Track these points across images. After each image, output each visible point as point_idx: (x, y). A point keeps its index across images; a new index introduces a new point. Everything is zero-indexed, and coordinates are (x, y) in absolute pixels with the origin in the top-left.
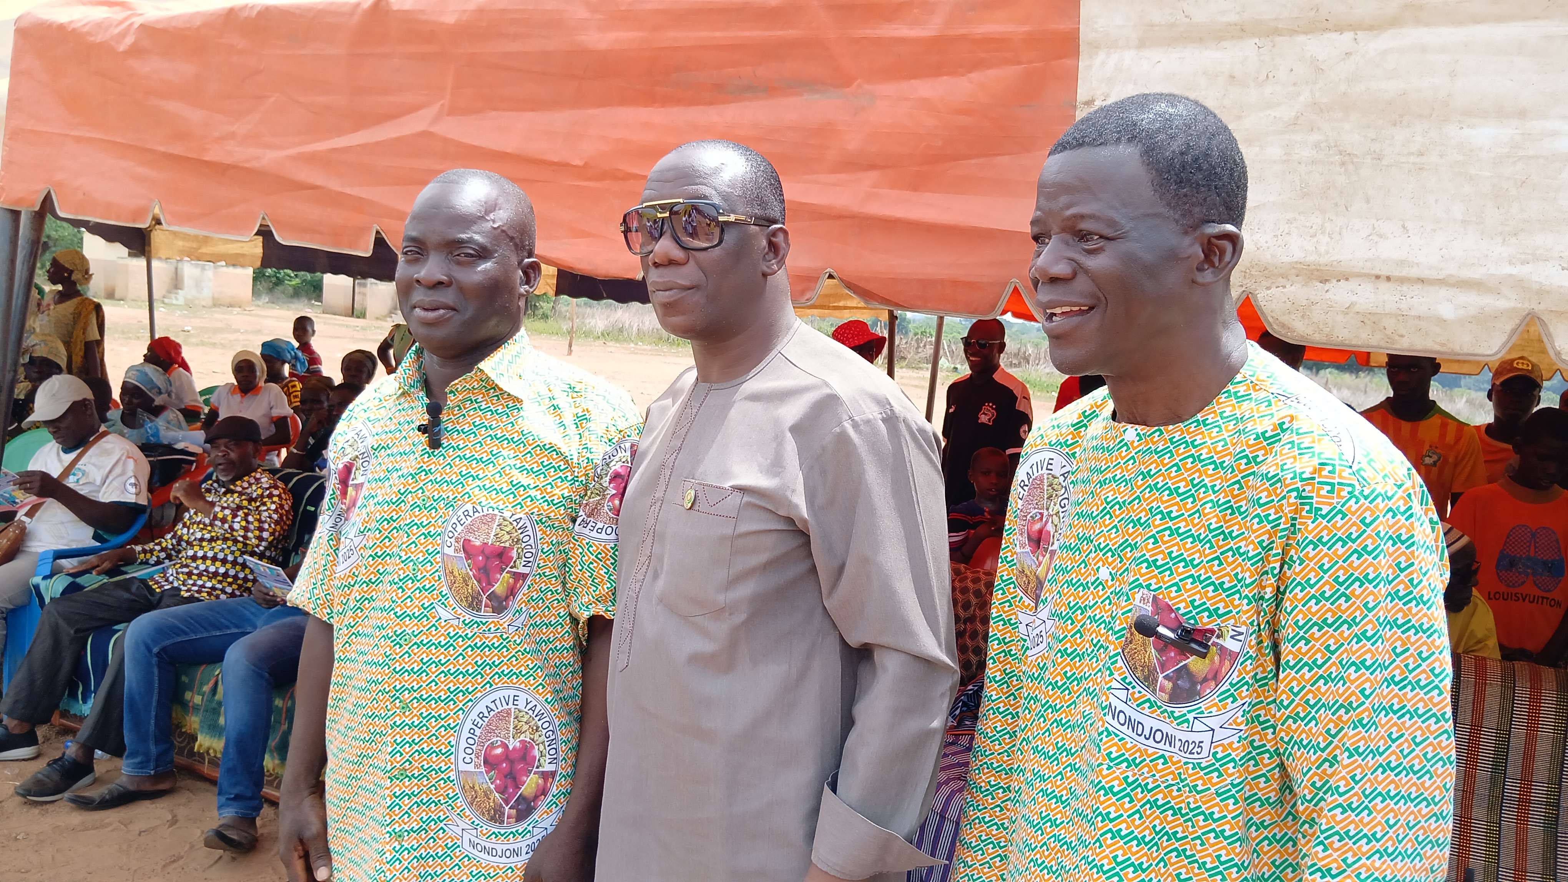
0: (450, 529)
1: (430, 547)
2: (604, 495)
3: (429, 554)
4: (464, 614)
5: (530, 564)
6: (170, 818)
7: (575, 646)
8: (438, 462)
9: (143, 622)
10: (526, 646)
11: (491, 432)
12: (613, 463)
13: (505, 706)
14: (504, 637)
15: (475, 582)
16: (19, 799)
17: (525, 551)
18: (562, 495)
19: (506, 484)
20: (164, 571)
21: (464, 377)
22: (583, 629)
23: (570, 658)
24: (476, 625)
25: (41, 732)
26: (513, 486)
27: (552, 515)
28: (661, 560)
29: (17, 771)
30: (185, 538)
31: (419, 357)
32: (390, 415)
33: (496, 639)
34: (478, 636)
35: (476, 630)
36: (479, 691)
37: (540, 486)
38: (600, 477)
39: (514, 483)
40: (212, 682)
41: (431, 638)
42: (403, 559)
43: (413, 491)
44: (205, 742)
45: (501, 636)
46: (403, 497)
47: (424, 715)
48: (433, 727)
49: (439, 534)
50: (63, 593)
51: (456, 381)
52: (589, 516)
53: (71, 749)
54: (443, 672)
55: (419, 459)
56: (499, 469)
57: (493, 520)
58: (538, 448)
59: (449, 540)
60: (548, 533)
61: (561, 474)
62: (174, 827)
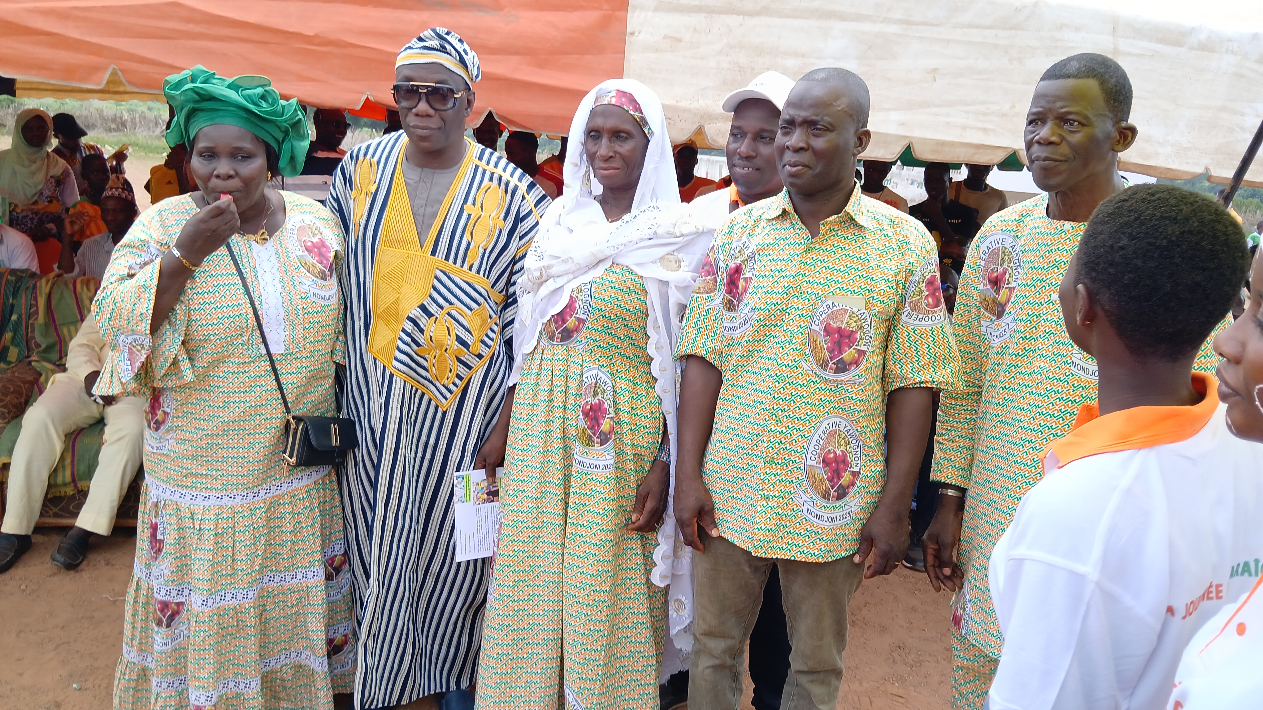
2: (922, 296)
15: (827, 352)
48: (794, 435)
52: (912, 311)
57: (846, 313)
59: (816, 321)
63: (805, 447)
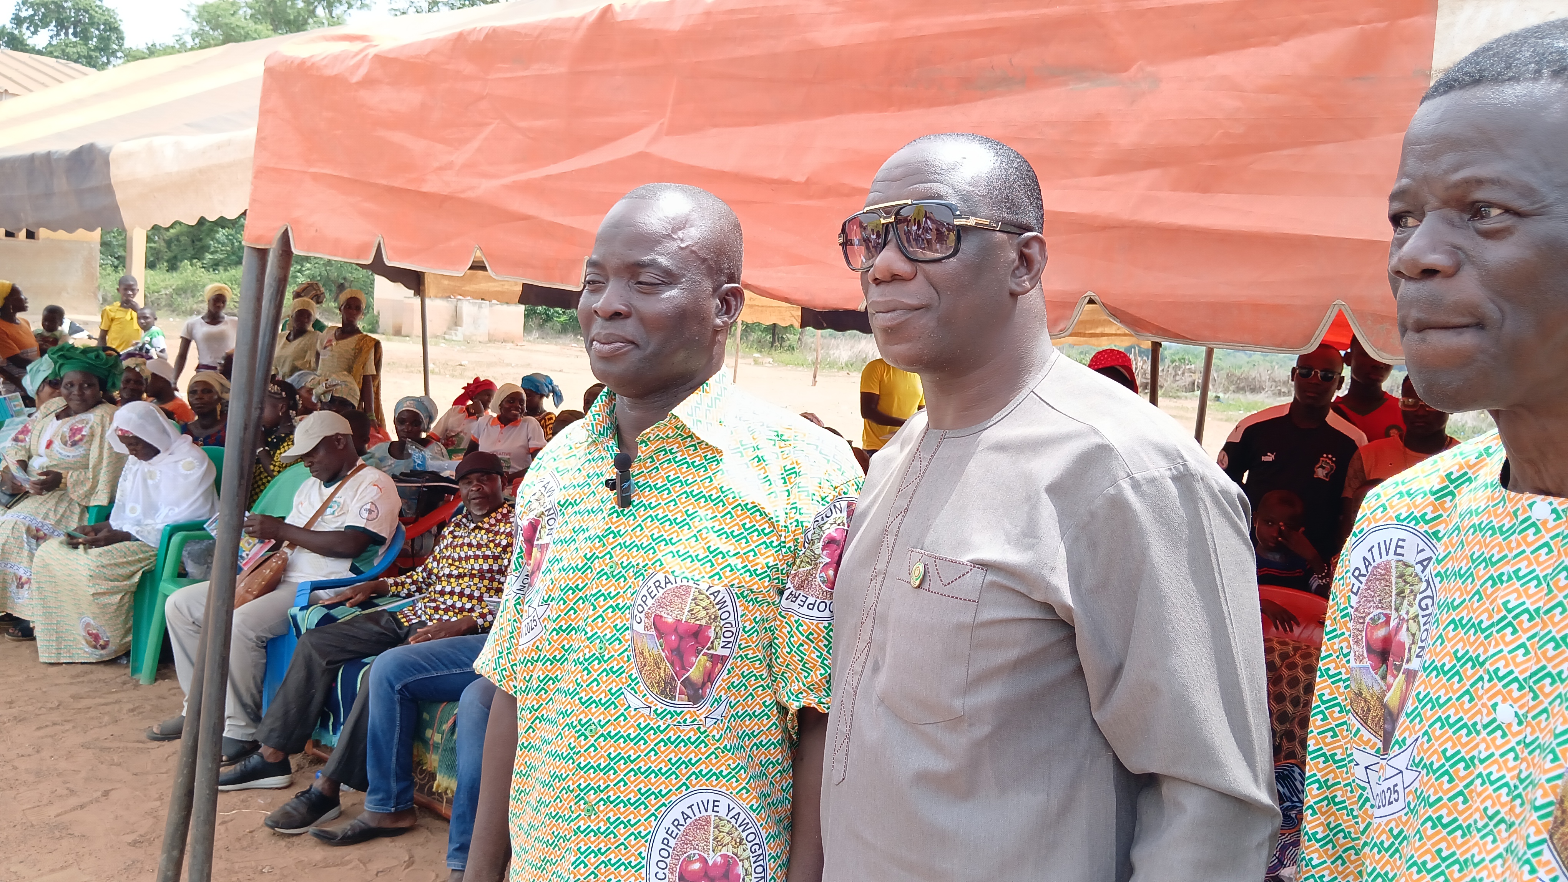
0: (639, 602)
1: (618, 622)
2: (816, 564)
3: (618, 631)
4: (656, 702)
5: (730, 645)
6: (407, 858)
7: (783, 740)
8: (625, 523)
9: (390, 655)
10: (726, 742)
11: (687, 489)
12: (827, 526)
13: (704, 813)
14: (702, 730)
15: (668, 664)
16: (268, 830)
17: (724, 630)
18: (767, 564)
19: (702, 550)
20: (414, 604)
21: (656, 425)
22: (793, 721)
23: (777, 755)
24: (669, 716)
25: (294, 761)
26: (711, 553)
27: (755, 587)
28: (882, 648)
29: (269, 800)
30: (435, 571)
31: (610, 401)
32: (579, 466)
33: (692, 733)
34: (672, 729)
35: (670, 721)
36: (674, 794)
37: (742, 553)
38: (812, 542)
39: (711, 549)
40: (451, 721)
41: (619, 729)
42: (589, 635)
43: (600, 556)
44: (444, 782)
45: (699, 729)
46: (589, 563)
47: (611, 820)
48: (622, 835)
49: (628, 608)
50: (317, 625)
51: (648, 430)
52: (798, 589)
53: (317, 781)
54: (632, 770)
55: (607, 519)
56: (695, 532)
57: (688, 593)
58: (739, 508)
59: (639, 615)
60: (750, 609)
61: (765, 539)
62: (410, 868)
63: (644, 854)
